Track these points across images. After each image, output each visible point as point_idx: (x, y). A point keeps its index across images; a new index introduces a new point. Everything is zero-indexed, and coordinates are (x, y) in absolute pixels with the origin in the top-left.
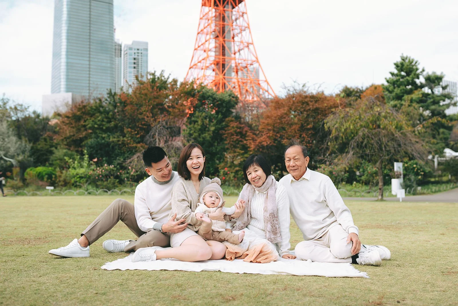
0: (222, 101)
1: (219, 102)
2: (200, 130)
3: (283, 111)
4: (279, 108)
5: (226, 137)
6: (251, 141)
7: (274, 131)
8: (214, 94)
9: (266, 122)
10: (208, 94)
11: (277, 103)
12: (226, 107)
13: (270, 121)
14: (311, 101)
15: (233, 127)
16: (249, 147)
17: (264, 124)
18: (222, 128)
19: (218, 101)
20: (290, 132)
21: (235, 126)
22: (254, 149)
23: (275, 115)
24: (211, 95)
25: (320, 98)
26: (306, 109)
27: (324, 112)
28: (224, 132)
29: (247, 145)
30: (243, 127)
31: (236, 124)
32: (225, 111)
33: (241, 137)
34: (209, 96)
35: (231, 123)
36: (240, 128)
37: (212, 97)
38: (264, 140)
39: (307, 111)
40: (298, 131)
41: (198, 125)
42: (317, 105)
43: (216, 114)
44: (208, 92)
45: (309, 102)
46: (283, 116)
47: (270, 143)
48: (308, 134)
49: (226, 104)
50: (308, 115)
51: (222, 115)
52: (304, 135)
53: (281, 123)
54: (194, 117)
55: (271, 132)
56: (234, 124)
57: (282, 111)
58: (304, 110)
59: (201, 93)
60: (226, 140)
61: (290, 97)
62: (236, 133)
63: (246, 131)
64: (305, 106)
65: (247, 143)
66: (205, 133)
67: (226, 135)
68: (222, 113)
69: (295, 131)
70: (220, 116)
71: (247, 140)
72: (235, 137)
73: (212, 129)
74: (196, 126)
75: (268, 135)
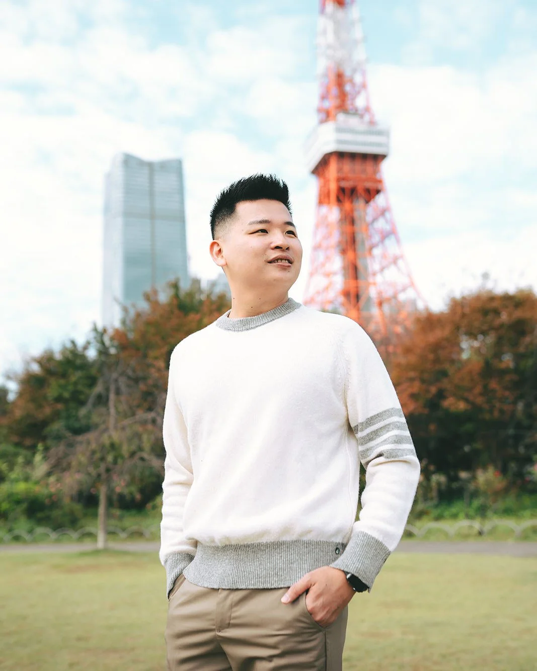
3: (440, 335)
4: (432, 329)
7: (423, 381)
11: (429, 321)
14: (505, 307)
20: (460, 379)
23: (423, 345)
26: (495, 325)
39: (496, 329)
40: (478, 376)
45: (501, 309)
46: (440, 344)
47: (416, 409)
48: (503, 382)
50: (499, 339)
52: (494, 384)
53: (437, 361)
55: (417, 384)
58: (490, 328)
61: (457, 306)
64: (492, 319)
69: (472, 378)
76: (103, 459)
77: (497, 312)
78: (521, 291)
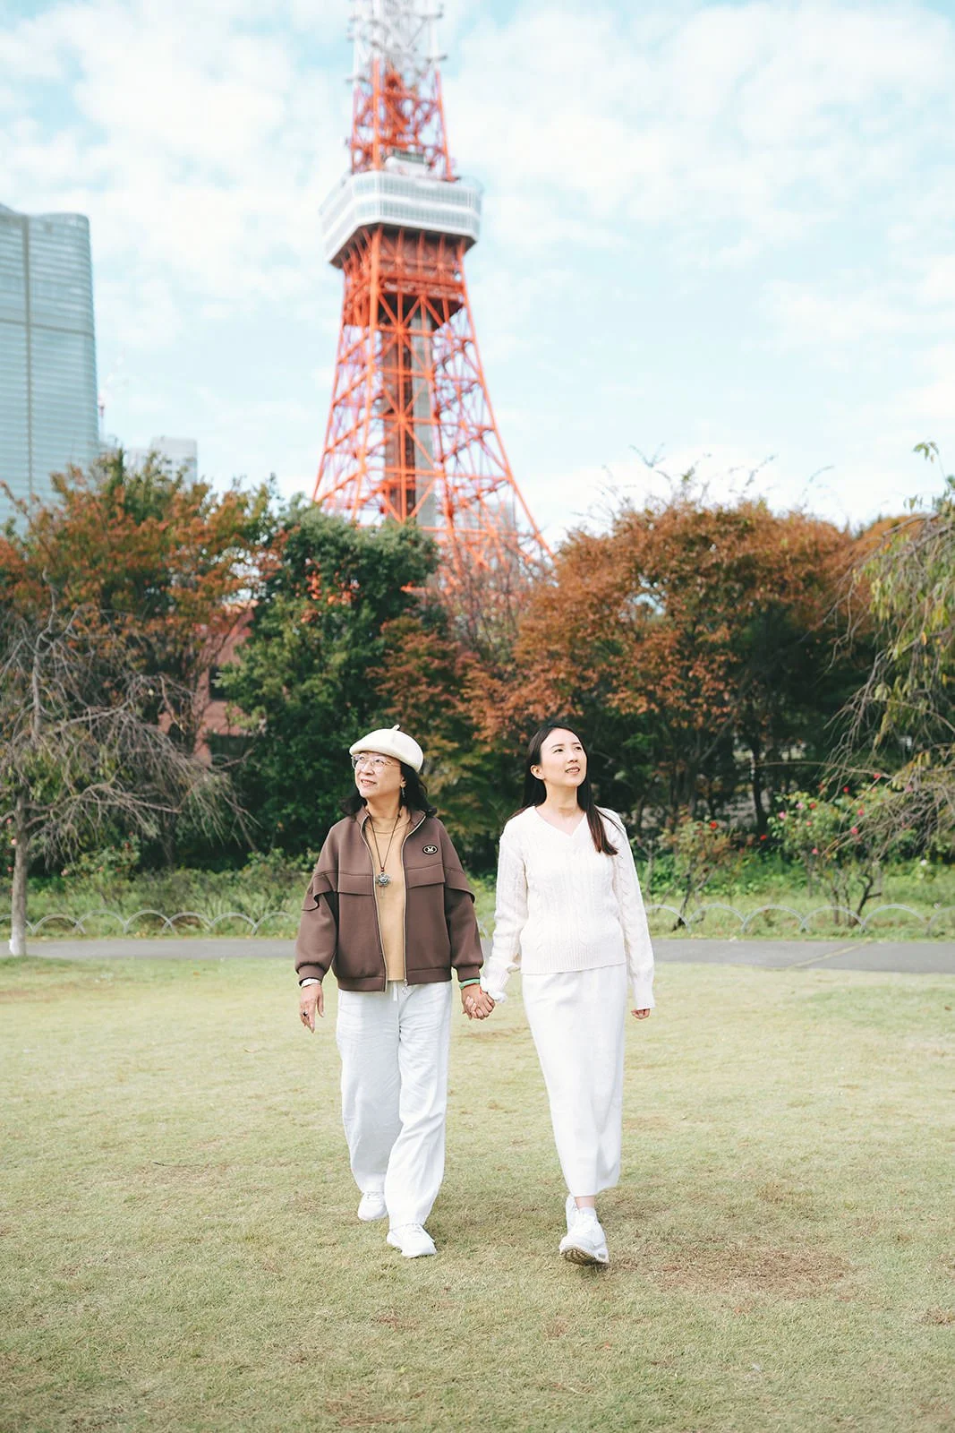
0: (374, 556)
1: (363, 562)
2: (291, 665)
3: (610, 579)
4: (593, 569)
5: (390, 691)
6: (485, 705)
7: (573, 658)
8: (341, 534)
9: (542, 624)
10: (319, 532)
11: (584, 554)
12: (389, 578)
13: (557, 620)
14: (723, 535)
15: (415, 653)
16: (478, 729)
17: (535, 635)
18: (376, 660)
19: (357, 558)
20: (642, 660)
21: (421, 648)
22: (497, 736)
23: (578, 595)
24: (331, 534)
25: (759, 522)
26: (704, 565)
27: (776, 576)
28: (381, 671)
29: (470, 718)
30: (455, 651)
31: (426, 641)
32: (385, 595)
33: (446, 690)
34: (326, 539)
35: (408, 638)
36: (444, 655)
37: (333, 542)
38: (532, 698)
39: (706, 574)
40: (671, 654)
41: (282, 645)
42: (746, 548)
43: (353, 608)
44: (319, 525)
45: (715, 538)
46: (608, 596)
47: (560, 708)
48: (715, 666)
49: (390, 568)
50: (712, 588)
51: (373, 609)
52: (698, 670)
53: (603, 624)
54: (268, 617)
55: (563, 664)
56: (420, 642)
57: (606, 577)
58: (697, 571)
59: (298, 529)
60: (390, 704)
61: (634, 527)
62: (426, 675)
63: (466, 667)
64: (699, 554)
65: (468, 710)
66: (310, 678)
67: (391, 684)
68: (373, 601)
69: (662, 658)
70: (365, 612)
71: (469, 700)
72: (424, 691)
73: (338, 659)
74: (274, 650)
75: (551, 676)
76: (21, 792)
77: (706, 541)
78: (747, 505)
